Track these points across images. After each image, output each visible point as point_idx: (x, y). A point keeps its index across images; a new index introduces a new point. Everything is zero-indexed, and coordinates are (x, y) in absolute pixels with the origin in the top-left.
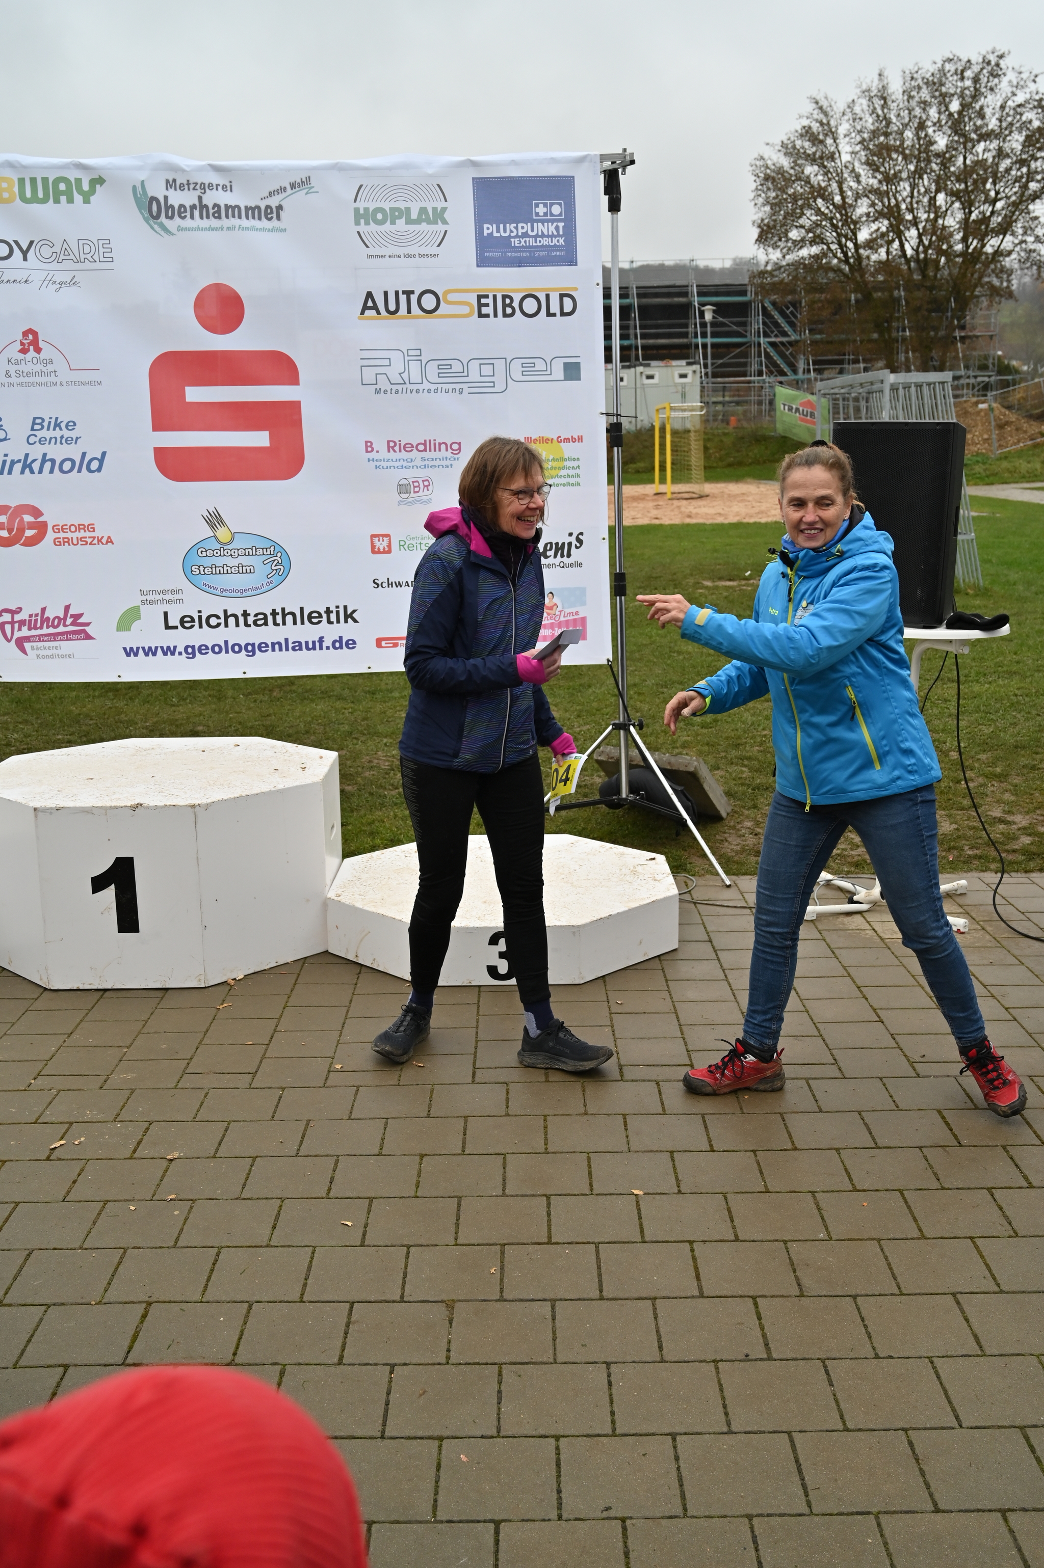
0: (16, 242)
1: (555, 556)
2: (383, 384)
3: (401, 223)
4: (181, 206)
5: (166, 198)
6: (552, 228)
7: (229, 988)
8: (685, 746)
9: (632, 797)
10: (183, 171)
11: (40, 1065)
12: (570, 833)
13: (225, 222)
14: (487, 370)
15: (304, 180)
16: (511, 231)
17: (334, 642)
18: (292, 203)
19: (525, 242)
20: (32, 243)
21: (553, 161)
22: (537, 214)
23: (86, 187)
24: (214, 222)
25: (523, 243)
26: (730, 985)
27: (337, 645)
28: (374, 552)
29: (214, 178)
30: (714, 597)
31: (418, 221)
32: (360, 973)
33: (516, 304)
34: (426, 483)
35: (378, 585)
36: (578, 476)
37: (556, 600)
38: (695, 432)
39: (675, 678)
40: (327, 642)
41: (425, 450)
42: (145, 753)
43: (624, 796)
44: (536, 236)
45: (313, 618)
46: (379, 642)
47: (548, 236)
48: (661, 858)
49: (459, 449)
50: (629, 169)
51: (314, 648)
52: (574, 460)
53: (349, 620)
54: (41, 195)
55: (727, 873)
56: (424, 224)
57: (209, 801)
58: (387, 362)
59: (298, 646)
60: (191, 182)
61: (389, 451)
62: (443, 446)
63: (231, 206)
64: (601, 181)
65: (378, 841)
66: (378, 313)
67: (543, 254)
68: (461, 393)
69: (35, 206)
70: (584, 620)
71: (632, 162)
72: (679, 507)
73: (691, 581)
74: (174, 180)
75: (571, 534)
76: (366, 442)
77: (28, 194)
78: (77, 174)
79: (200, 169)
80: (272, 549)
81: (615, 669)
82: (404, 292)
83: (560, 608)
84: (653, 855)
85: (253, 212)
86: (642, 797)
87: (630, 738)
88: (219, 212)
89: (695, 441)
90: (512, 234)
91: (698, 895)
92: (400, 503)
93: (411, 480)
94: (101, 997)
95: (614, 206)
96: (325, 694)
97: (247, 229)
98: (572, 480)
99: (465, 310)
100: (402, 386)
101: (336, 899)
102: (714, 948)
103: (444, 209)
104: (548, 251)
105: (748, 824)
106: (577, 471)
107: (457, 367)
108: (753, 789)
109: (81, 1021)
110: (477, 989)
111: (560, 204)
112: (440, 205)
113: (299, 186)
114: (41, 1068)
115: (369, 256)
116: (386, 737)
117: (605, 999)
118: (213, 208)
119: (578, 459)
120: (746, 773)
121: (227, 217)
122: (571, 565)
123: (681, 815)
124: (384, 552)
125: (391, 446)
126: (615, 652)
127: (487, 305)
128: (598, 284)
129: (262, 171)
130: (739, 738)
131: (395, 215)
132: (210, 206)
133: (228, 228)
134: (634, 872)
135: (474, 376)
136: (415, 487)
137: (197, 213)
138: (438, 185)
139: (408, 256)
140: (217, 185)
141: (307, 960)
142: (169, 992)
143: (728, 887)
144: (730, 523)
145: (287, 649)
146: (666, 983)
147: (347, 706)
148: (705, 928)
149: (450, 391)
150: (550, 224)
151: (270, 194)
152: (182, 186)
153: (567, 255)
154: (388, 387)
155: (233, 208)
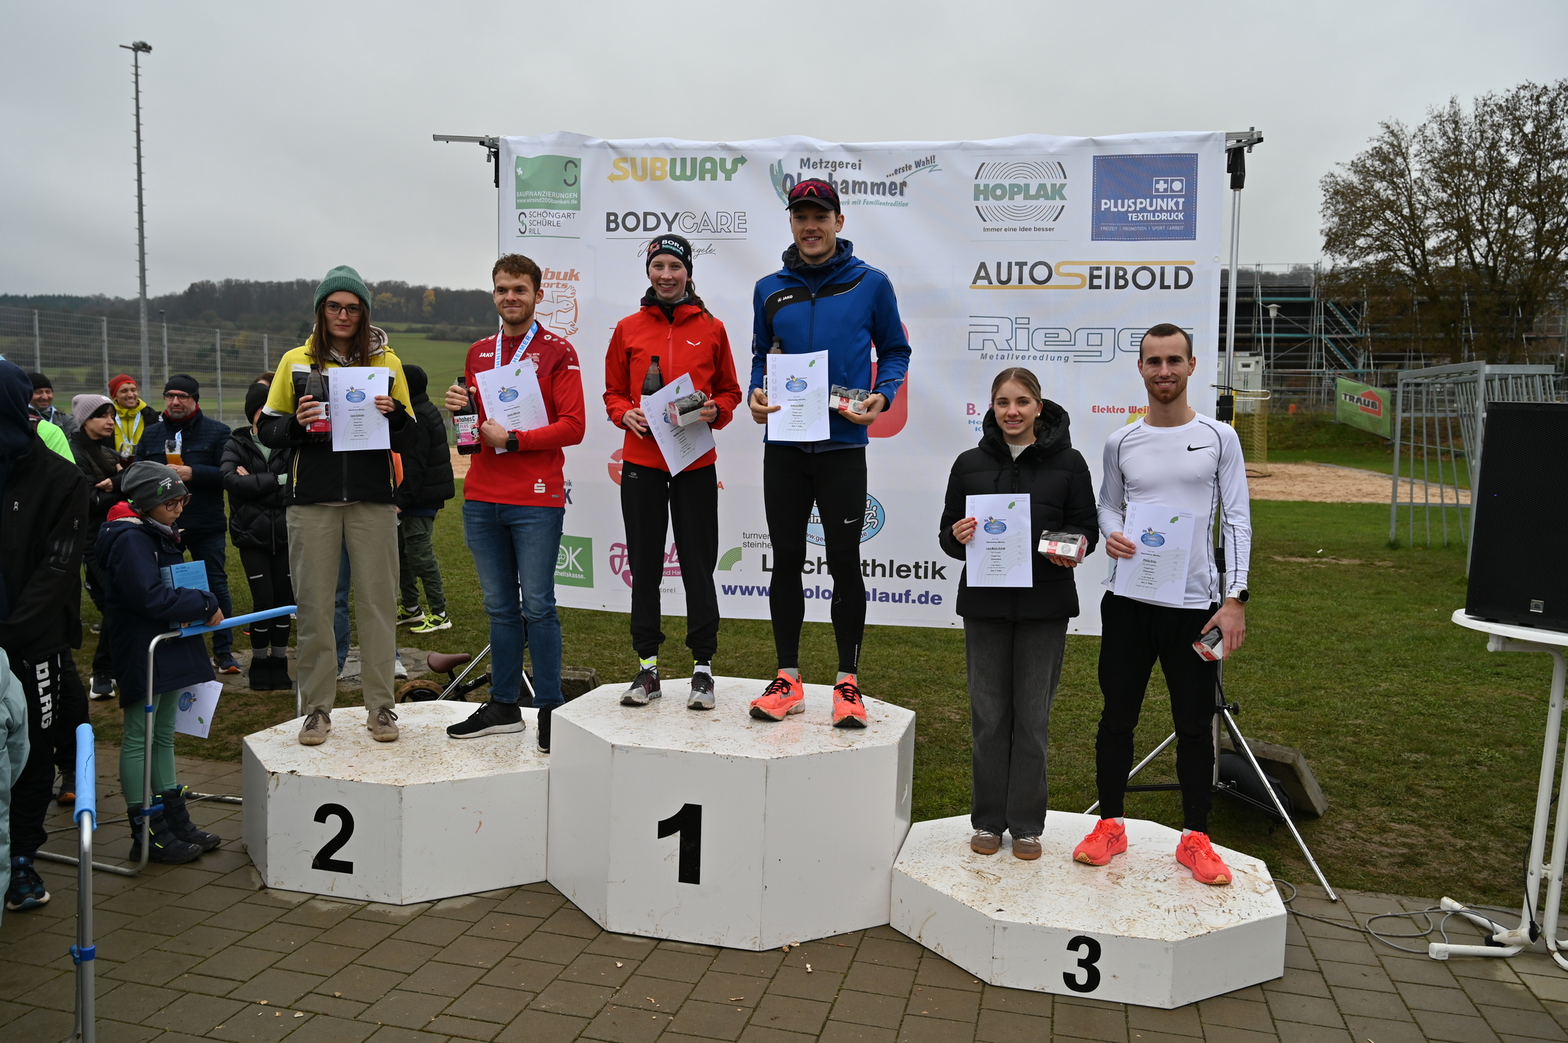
0: (663, 214)
2: (990, 349)
3: (1019, 199)
5: (799, 175)
6: (1171, 204)
7: (783, 955)
8: (1269, 728)
9: (1221, 785)
10: (817, 151)
11: (583, 1023)
13: (851, 197)
14: (1095, 339)
15: (929, 158)
16: (1129, 206)
17: (920, 596)
18: (916, 180)
19: (1143, 216)
20: (677, 214)
21: (1177, 139)
22: (1157, 190)
23: (729, 166)
25: (1140, 217)
26: (1352, 1037)
27: (923, 599)
29: (845, 158)
30: (1287, 572)
31: (1036, 197)
32: (922, 957)
33: (1129, 277)
38: (1260, 415)
40: (914, 596)
44: (1156, 211)
45: (902, 571)
47: (1167, 211)
48: (1261, 865)
50: (1256, 147)
51: (900, 600)
53: (937, 576)
54: (688, 173)
55: (1331, 886)
56: (1042, 200)
58: (995, 329)
59: (885, 597)
60: (824, 160)
63: (858, 182)
64: (1223, 160)
66: (990, 282)
67: (1161, 228)
68: (1067, 360)
69: (683, 183)
71: (1260, 140)
74: (808, 160)
76: (968, 405)
77: (678, 173)
78: (723, 154)
79: (832, 150)
80: (868, 502)
84: (1250, 859)
85: (878, 188)
86: (1233, 786)
87: (1222, 722)
88: (847, 187)
89: (1260, 424)
90: (1130, 209)
91: (1302, 909)
94: (657, 945)
95: (1237, 183)
97: (871, 203)
99: (1078, 281)
100: (1009, 352)
101: (903, 870)
102: (1326, 982)
103: (1063, 186)
104: (1166, 226)
105: (1350, 826)
107: (1064, 336)
108: (1351, 786)
109: (632, 974)
110: (1051, 997)
111: (1181, 181)
112: (1059, 182)
113: (924, 165)
114: (583, 1027)
115: (985, 230)
116: (958, 689)
117: (1201, 1035)
118: (842, 184)
120: (1341, 766)
121: (854, 192)
123: (1279, 811)
127: (1100, 277)
129: (890, 151)
130: (1329, 724)
131: (1014, 191)
132: (839, 183)
133: (854, 203)
135: (1081, 345)
138: (1059, 163)
139: (1026, 229)
140: (847, 164)
141: (867, 932)
142: (723, 950)
143: (1334, 902)
144: (1295, 502)
145: (874, 599)
146: (1273, 1022)
147: (923, 653)
148: (1312, 953)
149: (1056, 358)
150: (1170, 200)
151: (896, 171)
152: (815, 164)
153: (1186, 230)
154: (995, 352)
155: (860, 184)
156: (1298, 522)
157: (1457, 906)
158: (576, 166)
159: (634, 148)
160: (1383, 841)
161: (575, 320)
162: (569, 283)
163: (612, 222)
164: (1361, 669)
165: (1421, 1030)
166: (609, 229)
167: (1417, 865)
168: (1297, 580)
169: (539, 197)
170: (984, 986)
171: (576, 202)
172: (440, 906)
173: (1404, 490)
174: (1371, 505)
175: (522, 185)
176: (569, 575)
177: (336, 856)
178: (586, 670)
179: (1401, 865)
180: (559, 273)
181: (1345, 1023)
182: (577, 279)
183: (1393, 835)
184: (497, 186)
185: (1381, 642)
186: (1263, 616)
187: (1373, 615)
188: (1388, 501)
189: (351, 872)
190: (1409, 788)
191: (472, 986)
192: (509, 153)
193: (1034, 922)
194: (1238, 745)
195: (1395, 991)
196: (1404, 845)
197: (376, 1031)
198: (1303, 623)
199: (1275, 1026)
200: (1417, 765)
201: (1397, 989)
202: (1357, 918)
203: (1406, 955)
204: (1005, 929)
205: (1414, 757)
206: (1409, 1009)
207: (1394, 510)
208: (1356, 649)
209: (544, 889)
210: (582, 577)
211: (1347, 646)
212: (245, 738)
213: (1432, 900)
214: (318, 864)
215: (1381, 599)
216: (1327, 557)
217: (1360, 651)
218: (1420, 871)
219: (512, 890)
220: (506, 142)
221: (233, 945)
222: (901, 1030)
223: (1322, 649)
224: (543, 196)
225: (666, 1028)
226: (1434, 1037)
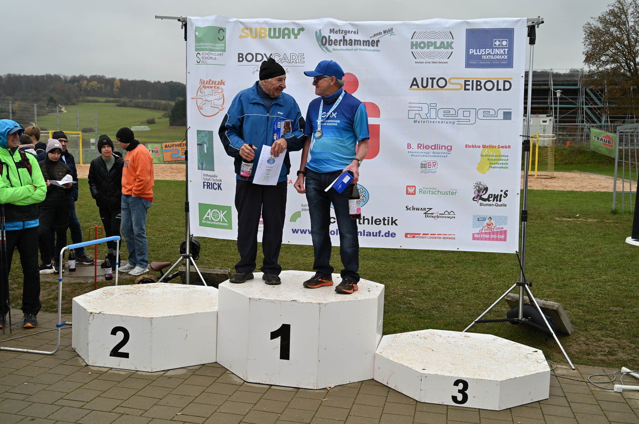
0: (265, 54)
1: (493, 201)
2: (418, 118)
3: (432, 48)
4: (335, 40)
5: (329, 37)
6: (502, 51)
7: (327, 391)
8: (548, 297)
9: (524, 319)
10: (338, 25)
11: (242, 417)
12: (491, 334)
13: (354, 47)
14: (467, 114)
15: (390, 29)
16: (482, 52)
17: (386, 234)
18: (384, 39)
19: (489, 57)
20: (271, 54)
21: (504, 21)
22: (495, 45)
23: (296, 32)
24: (349, 47)
25: (487, 58)
26: (577, 421)
27: (387, 235)
28: (407, 194)
29: (351, 29)
30: (561, 225)
31: (440, 48)
32: (389, 392)
33: (482, 85)
34: (434, 164)
35: (408, 209)
36: (507, 164)
37: (492, 221)
38: (551, 147)
39: (543, 263)
40: (383, 233)
41: (435, 149)
42: (297, 277)
43: (520, 318)
44: (494, 55)
45: (377, 222)
46: (406, 236)
47: (500, 55)
48: (540, 352)
49: (451, 149)
50: (541, 25)
51: (376, 236)
52: (506, 156)
53: (394, 224)
54: (277, 35)
55: (573, 363)
56: (442, 49)
57: (327, 302)
58: (420, 109)
59: (369, 234)
60: (341, 30)
61: (418, 148)
62: (443, 147)
63: (357, 40)
64: (526, 31)
65: (397, 329)
66: (418, 87)
67: (497, 62)
68: (454, 124)
69: (274, 39)
70: (505, 231)
71: (543, 22)
72: (541, 182)
73: (549, 217)
74: (334, 29)
75: (502, 191)
76: (408, 144)
77: (272, 35)
79: (345, 25)
80: (361, 189)
81: (520, 257)
82: (431, 78)
83: (494, 225)
84: (536, 350)
85: (366, 43)
86: (529, 320)
87: (525, 292)
88: (351, 43)
89: (550, 151)
90: (483, 54)
91: (559, 372)
92: (421, 172)
93: (427, 162)
94: (270, 387)
95: (532, 41)
96: (373, 258)
97: (363, 50)
98: (504, 166)
99: (459, 87)
100: (426, 120)
101: (380, 354)
102: (567, 400)
103: (452, 43)
104: (499, 61)
105: (583, 339)
106: (507, 162)
107: (452, 112)
108: (585, 322)
109: (260, 398)
110: (446, 406)
111: (506, 41)
112: (450, 40)
113: (387, 32)
114: (242, 418)
115: (416, 63)
116: (401, 280)
117: (512, 420)
118: (349, 41)
119: (508, 156)
120: (581, 313)
121: (355, 45)
122: (501, 205)
123: (550, 331)
124: (412, 194)
125: (419, 146)
126: (520, 249)
127: (469, 85)
128: (522, 77)
129: (372, 26)
130: (576, 295)
131: (429, 45)
132: (348, 40)
133: (355, 50)
134: (527, 357)
135: (460, 116)
136: (429, 165)
137: (342, 43)
138: (450, 32)
139: (434, 62)
140: (352, 31)
141: (364, 382)
142: (300, 389)
143: (574, 370)
144: (568, 191)
145: (364, 235)
146: (543, 415)
147: (384, 263)
148: (562, 389)
149: (449, 123)
150: (501, 49)
151: (374, 35)
152: (336, 32)
153: (509, 64)
154: (420, 120)
155: (358, 41)
156: (568, 201)
157: (628, 370)
158: (224, 31)
159: (251, 23)
160: (598, 345)
161: (223, 104)
162: (220, 86)
163: (241, 57)
164: (593, 270)
165: (607, 418)
166: (239, 61)
167: (612, 355)
168: (565, 229)
169: (206, 46)
170: (417, 403)
171: (224, 48)
172: (169, 373)
173: (619, 184)
174: (605, 193)
175: (198, 40)
176: (221, 224)
177: (121, 350)
178: (226, 269)
179: (605, 355)
180: (216, 82)
181: (575, 416)
182: (224, 84)
183: (603, 343)
184: (186, 40)
185: (604, 257)
186: (548, 246)
187: (601, 245)
188: (611, 190)
189: (128, 357)
190: (611, 322)
191: (190, 403)
192: (192, 24)
193: (439, 374)
194: (532, 301)
195: (598, 404)
196: (607, 347)
197: (151, 421)
198: (567, 249)
199: (544, 417)
200: (616, 312)
201: (598, 403)
202: (583, 376)
203: (604, 390)
204: (426, 377)
205: (615, 309)
206: (603, 411)
207: (614, 195)
208: (592, 261)
209: (216, 365)
210: (227, 224)
211: (587, 259)
212: (74, 299)
213: (618, 369)
214: (112, 354)
215: (606, 238)
216: (581, 218)
217: (593, 262)
218: (614, 357)
219: (201, 366)
220: (190, 19)
221: (79, 388)
222: (381, 419)
223: (576, 261)
224: (208, 45)
225: (278, 419)
226: (612, 421)
